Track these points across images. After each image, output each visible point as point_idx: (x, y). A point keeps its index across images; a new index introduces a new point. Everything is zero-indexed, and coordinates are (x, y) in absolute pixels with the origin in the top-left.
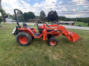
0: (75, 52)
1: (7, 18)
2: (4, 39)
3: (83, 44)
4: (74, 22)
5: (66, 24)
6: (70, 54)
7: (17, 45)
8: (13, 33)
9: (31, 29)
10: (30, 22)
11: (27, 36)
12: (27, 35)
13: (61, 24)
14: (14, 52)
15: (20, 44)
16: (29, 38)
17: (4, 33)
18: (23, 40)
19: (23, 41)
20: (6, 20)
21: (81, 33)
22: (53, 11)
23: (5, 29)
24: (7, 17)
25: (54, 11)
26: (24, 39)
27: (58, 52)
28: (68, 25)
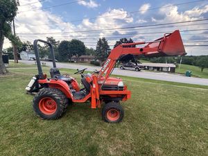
0: (160, 140)
1: (23, 52)
2: (8, 100)
3: (184, 120)
4: (175, 66)
5: (156, 70)
6: (147, 143)
7: (33, 116)
8: (28, 89)
9: (66, 81)
10: (73, 62)
11: (57, 98)
12: (56, 95)
13: (145, 69)
14: (24, 133)
15: (39, 114)
16: (61, 102)
17: (10, 88)
18: (48, 106)
19: (47, 108)
20: (21, 57)
21: (184, 94)
22: (126, 40)
23: (15, 77)
24: (25, 50)
25: (128, 40)
26: (50, 104)
27: (123, 138)
28: (162, 71)
